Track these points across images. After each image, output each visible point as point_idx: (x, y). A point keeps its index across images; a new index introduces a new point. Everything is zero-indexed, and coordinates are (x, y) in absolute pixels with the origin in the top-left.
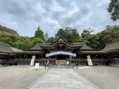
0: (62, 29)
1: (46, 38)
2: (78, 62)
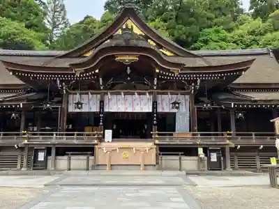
1: (55, 26)
2: (221, 151)
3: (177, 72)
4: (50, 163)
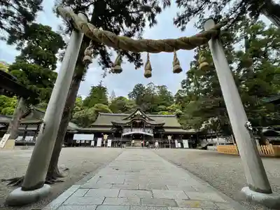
0: (141, 85)
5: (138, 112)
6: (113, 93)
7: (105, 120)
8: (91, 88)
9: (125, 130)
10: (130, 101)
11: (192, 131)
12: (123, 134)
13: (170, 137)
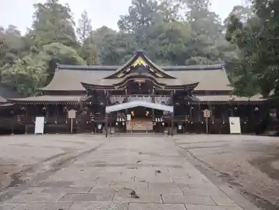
2: (184, 125)
3: (163, 87)
4: (104, 130)
5: (140, 61)
6: (85, 19)
7: (69, 81)
8: (35, 10)
9: (113, 99)
10: (121, 37)
11: (258, 98)
12: (109, 109)
13: (207, 113)
